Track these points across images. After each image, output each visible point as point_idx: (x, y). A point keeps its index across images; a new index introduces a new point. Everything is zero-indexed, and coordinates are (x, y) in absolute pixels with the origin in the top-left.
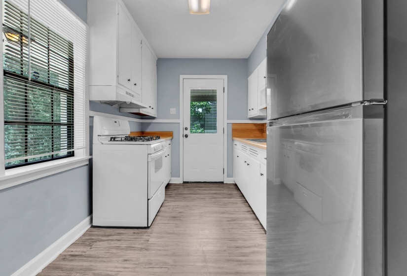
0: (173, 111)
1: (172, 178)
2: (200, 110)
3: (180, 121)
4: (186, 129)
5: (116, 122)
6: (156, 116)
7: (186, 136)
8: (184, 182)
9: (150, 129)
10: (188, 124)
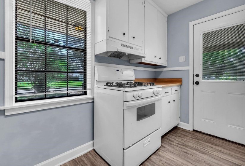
0: (182, 59)
1: (181, 123)
2: (231, 59)
3: (190, 68)
4: (197, 76)
5: (118, 70)
6: (166, 65)
7: (197, 83)
8: (194, 131)
9: (161, 77)
10: (200, 70)
